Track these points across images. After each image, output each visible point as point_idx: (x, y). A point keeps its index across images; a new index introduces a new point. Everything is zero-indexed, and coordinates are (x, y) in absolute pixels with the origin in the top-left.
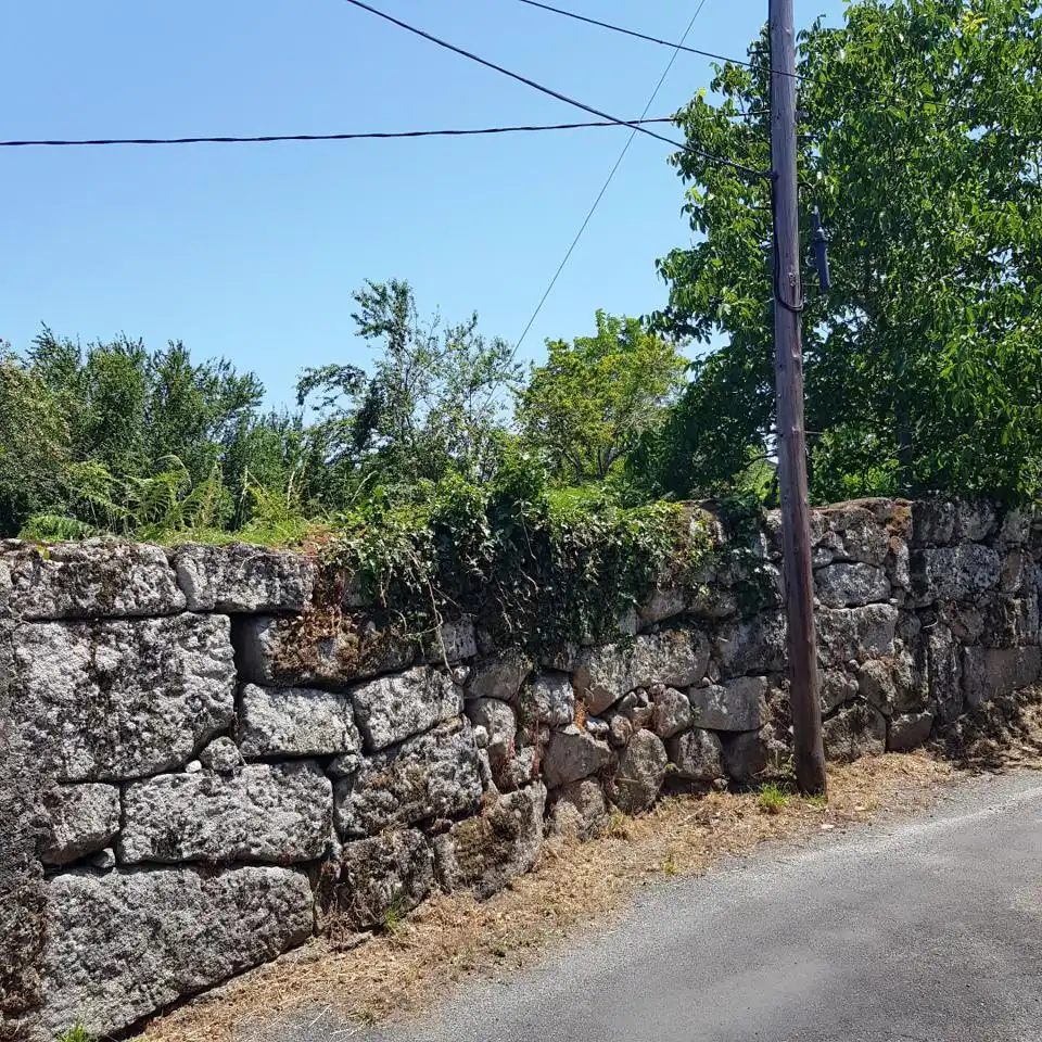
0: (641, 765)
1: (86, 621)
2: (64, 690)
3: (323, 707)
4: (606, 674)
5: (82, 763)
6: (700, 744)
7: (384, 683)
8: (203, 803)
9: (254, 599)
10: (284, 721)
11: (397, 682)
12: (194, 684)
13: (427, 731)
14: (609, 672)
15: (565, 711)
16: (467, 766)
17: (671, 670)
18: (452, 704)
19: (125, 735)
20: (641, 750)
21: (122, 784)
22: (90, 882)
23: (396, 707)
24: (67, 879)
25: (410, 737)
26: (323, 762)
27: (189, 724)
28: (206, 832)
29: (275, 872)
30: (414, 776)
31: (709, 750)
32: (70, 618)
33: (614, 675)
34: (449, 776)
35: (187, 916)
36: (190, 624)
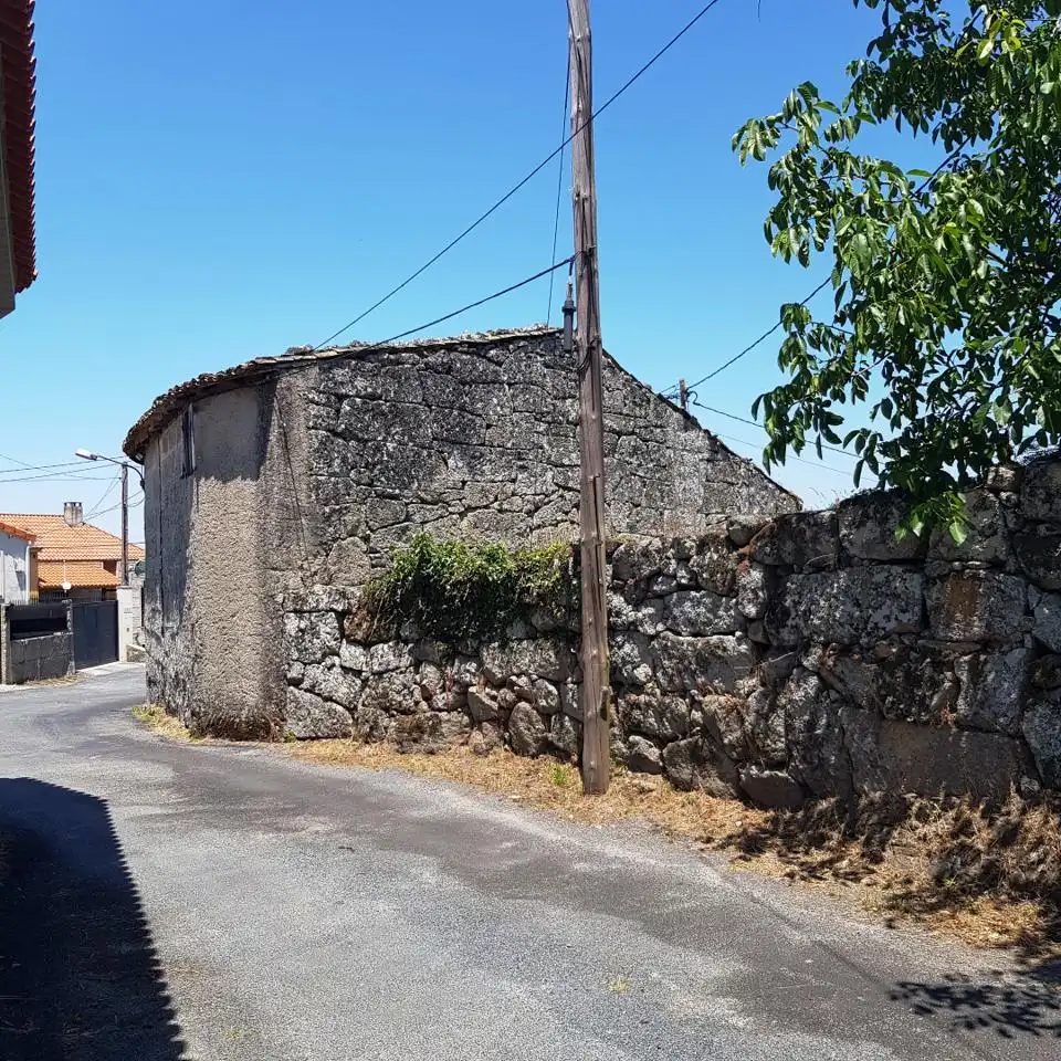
0: (522, 726)
1: (299, 612)
2: (293, 633)
3: (359, 651)
4: (493, 660)
5: (295, 655)
6: (562, 725)
7: (381, 645)
8: (322, 677)
9: (340, 607)
10: (347, 653)
11: (386, 646)
12: (323, 635)
13: (393, 670)
14: (494, 659)
15: (468, 677)
16: (406, 691)
17: (540, 666)
18: (406, 660)
19: (306, 649)
20: (521, 715)
21: (305, 664)
22: (296, 691)
23: (382, 657)
24: (292, 688)
25: (387, 671)
26: (358, 673)
27: (321, 649)
28: (322, 686)
29: (339, 708)
30: (384, 688)
31: (568, 732)
32: (295, 611)
33: (496, 662)
34: (398, 693)
35: (317, 711)
36: (323, 615)
